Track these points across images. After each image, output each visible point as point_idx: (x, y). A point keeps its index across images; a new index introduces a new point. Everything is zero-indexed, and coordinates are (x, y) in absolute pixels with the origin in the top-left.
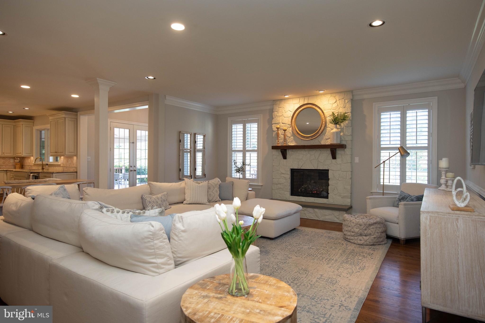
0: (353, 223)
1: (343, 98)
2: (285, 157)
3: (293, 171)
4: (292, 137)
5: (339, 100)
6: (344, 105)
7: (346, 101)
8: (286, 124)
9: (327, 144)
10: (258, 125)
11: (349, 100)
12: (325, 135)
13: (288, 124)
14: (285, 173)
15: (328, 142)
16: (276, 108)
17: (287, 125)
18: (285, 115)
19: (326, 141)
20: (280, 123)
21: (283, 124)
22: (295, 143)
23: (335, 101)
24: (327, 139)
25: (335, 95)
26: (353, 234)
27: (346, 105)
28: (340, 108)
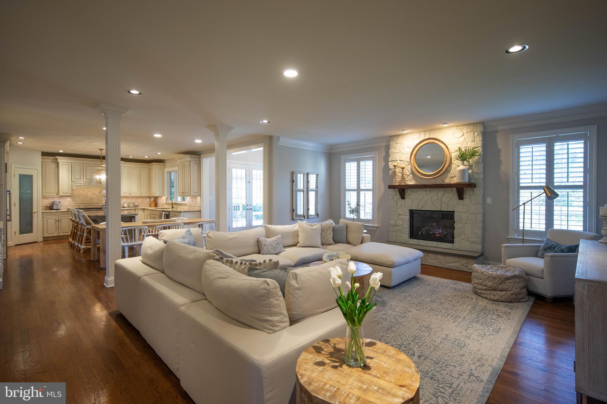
0: (485, 275)
1: (472, 131)
2: (403, 197)
3: (412, 212)
5: (467, 133)
6: (473, 138)
7: (476, 134)
8: (405, 161)
9: (452, 182)
10: (373, 163)
11: (479, 133)
12: (449, 173)
13: (406, 162)
14: (402, 214)
15: (455, 181)
16: (393, 144)
17: (405, 162)
18: (403, 152)
19: (452, 179)
20: (397, 160)
21: (400, 162)
22: (414, 182)
23: (462, 134)
24: (452, 178)
25: (461, 127)
26: (485, 288)
27: (475, 138)
28: (468, 142)
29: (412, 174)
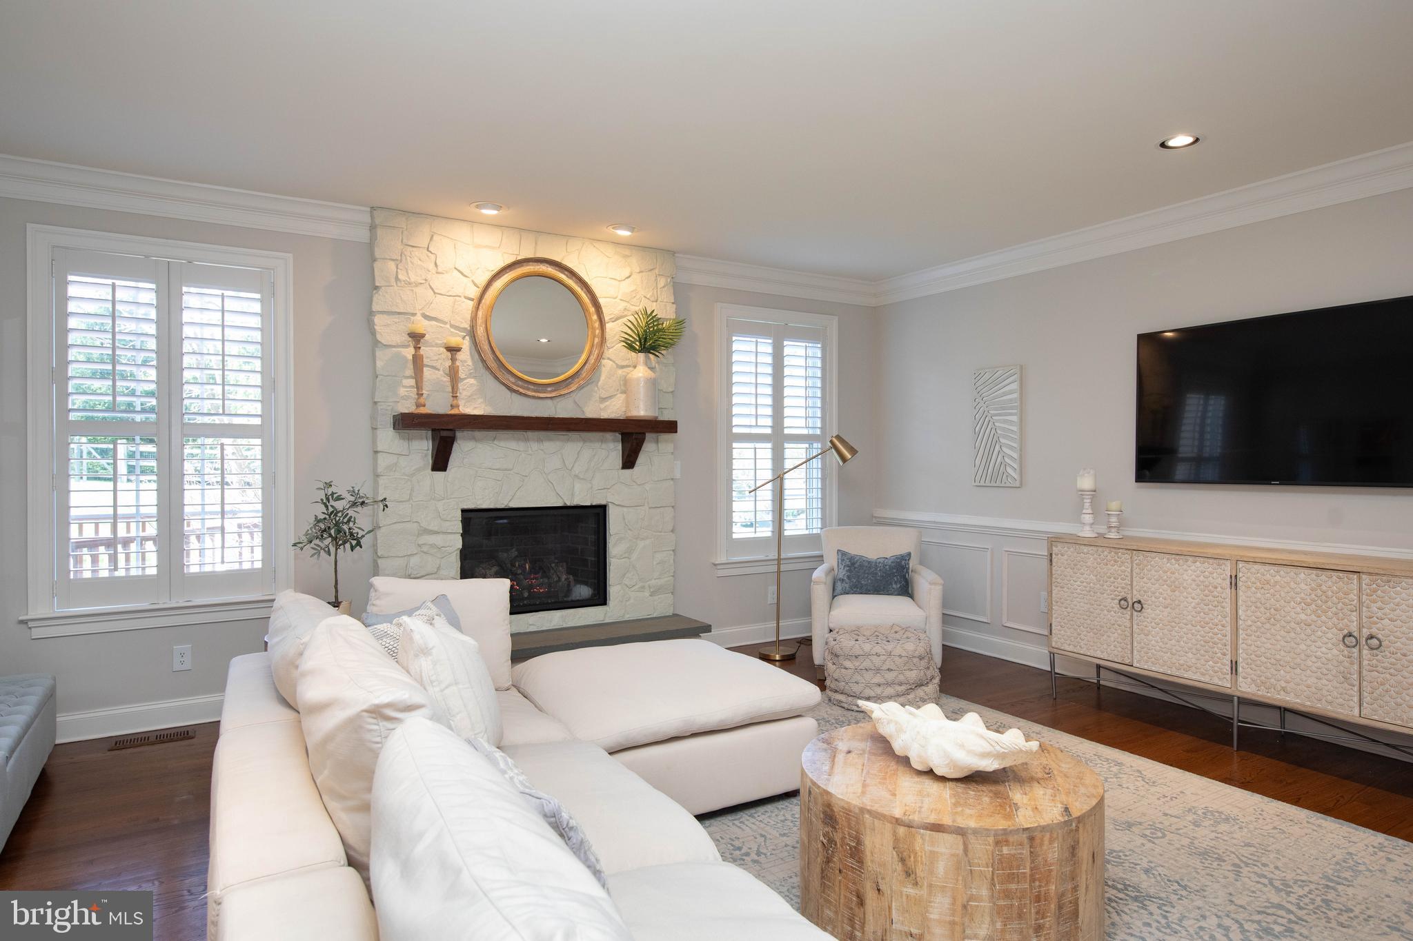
1: (651, 270)
2: (440, 462)
3: (470, 517)
4: (472, 381)
5: (640, 272)
6: (655, 293)
7: (662, 282)
8: (445, 323)
9: (605, 415)
11: (669, 280)
12: (597, 386)
13: (452, 326)
14: (436, 529)
15: (613, 409)
16: (388, 243)
17: (448, 326)
18: (437, 283)
19: (602, 406)
20: (414, 315)
21: (426, 323)
22: (483, 406)
23: (627, 272)
24: (603, 400)
25: (627, 252)
27: (659, 293)
28: (643, 298)
29: (475, 377)
